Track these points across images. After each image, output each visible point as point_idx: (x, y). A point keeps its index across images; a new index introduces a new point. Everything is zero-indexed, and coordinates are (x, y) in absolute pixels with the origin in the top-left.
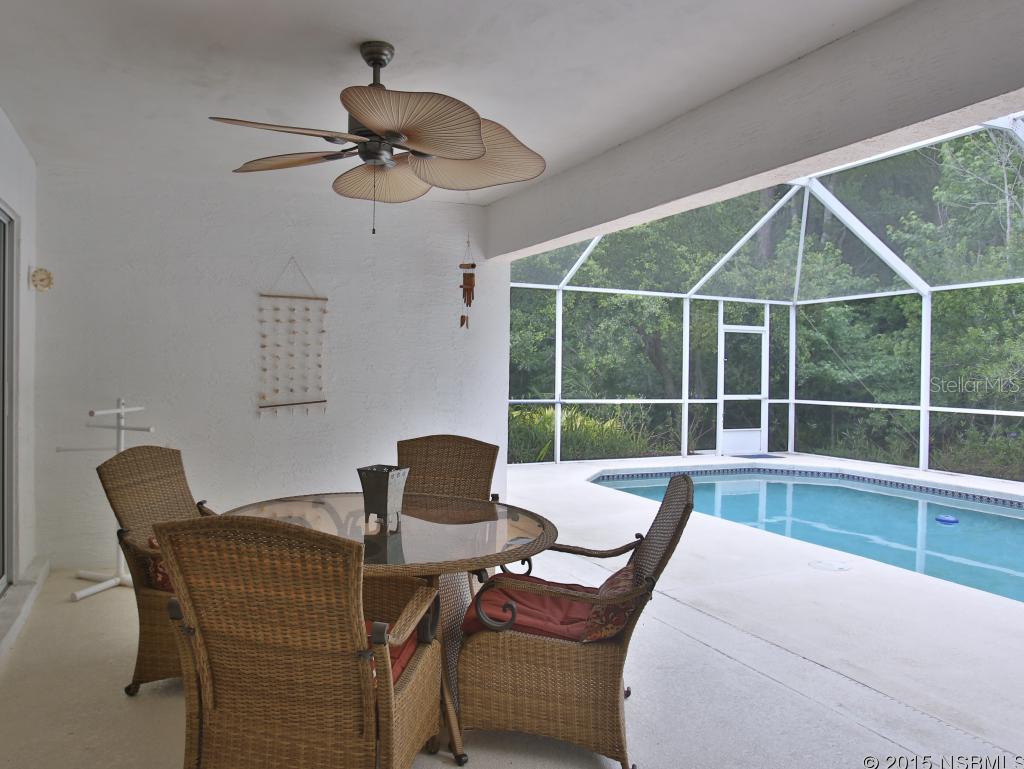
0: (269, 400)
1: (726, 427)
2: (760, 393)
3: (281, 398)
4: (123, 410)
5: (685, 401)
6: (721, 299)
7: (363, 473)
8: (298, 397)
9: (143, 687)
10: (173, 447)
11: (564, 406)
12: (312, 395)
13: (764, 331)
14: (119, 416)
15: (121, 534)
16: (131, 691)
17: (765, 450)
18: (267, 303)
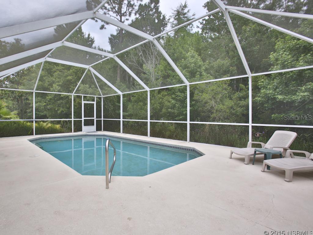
1: (85, 125)
2: (94, 117)
5: (73, 119)
6: (82, 95)
11: (36, 122)
13: (95, 103)
17: (95, 130)
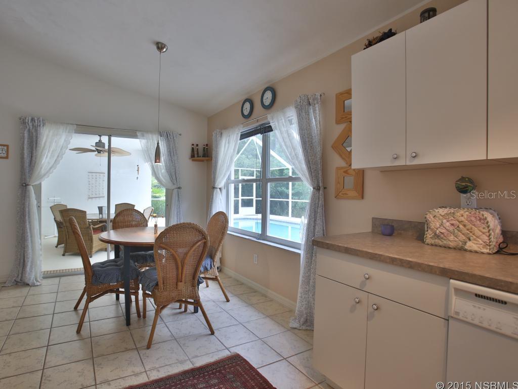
0: (91, 197)
1: (242, 206)
2: (253, 197)
3: (93, 196)
4: (55, 198)
6: (240, 169)
7: (99, 208)
8: (97, 196)
9: (59, 246)
10: (65, 204)
12: (101, 196)
14: (54, 200)
15: (55, 218)
16: (56, 247)
17: (254, 213)
18: (90, 174)
